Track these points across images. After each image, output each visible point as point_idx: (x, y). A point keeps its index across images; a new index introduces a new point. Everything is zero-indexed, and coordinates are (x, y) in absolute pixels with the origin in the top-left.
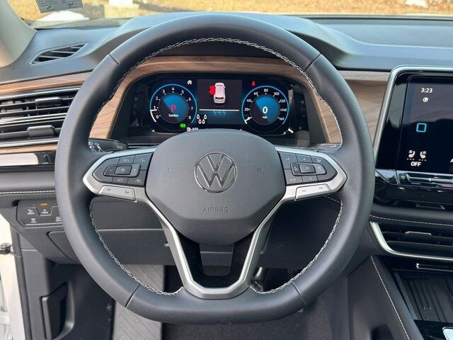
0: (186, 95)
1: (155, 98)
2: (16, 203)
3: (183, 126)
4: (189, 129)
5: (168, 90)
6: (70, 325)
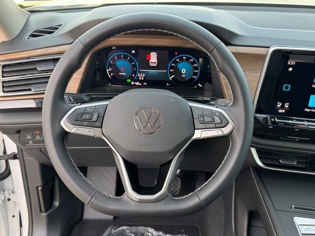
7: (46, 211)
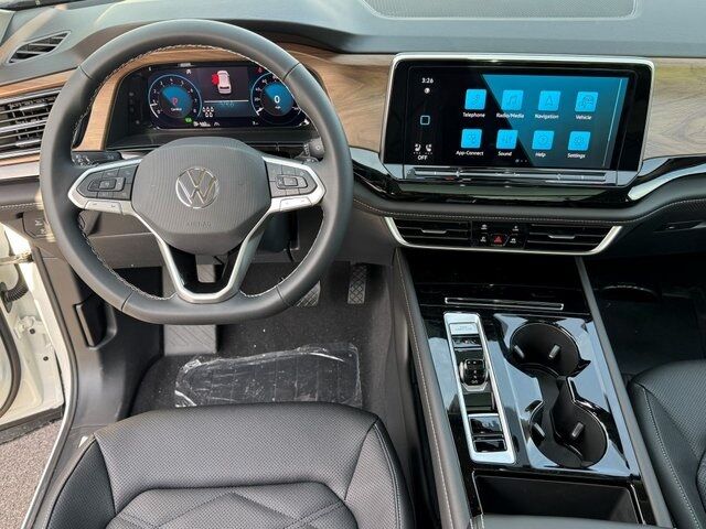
0: (187, 87)
1: (152, 91)
2: (20, 215)
3: (189, 120)
4: (196, 124)
5: (166, 82)
6: (113, 331)
7: (96, 345)
